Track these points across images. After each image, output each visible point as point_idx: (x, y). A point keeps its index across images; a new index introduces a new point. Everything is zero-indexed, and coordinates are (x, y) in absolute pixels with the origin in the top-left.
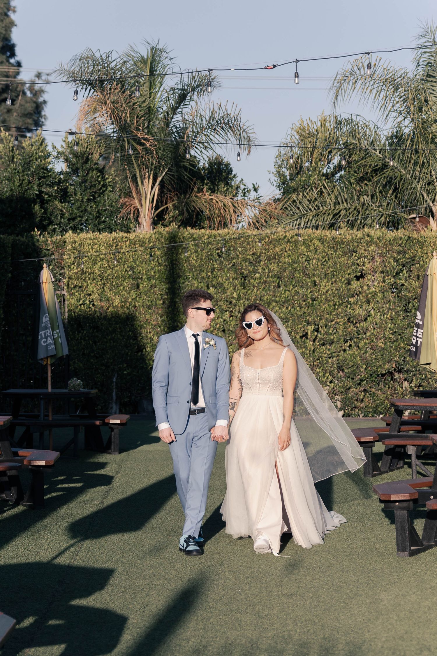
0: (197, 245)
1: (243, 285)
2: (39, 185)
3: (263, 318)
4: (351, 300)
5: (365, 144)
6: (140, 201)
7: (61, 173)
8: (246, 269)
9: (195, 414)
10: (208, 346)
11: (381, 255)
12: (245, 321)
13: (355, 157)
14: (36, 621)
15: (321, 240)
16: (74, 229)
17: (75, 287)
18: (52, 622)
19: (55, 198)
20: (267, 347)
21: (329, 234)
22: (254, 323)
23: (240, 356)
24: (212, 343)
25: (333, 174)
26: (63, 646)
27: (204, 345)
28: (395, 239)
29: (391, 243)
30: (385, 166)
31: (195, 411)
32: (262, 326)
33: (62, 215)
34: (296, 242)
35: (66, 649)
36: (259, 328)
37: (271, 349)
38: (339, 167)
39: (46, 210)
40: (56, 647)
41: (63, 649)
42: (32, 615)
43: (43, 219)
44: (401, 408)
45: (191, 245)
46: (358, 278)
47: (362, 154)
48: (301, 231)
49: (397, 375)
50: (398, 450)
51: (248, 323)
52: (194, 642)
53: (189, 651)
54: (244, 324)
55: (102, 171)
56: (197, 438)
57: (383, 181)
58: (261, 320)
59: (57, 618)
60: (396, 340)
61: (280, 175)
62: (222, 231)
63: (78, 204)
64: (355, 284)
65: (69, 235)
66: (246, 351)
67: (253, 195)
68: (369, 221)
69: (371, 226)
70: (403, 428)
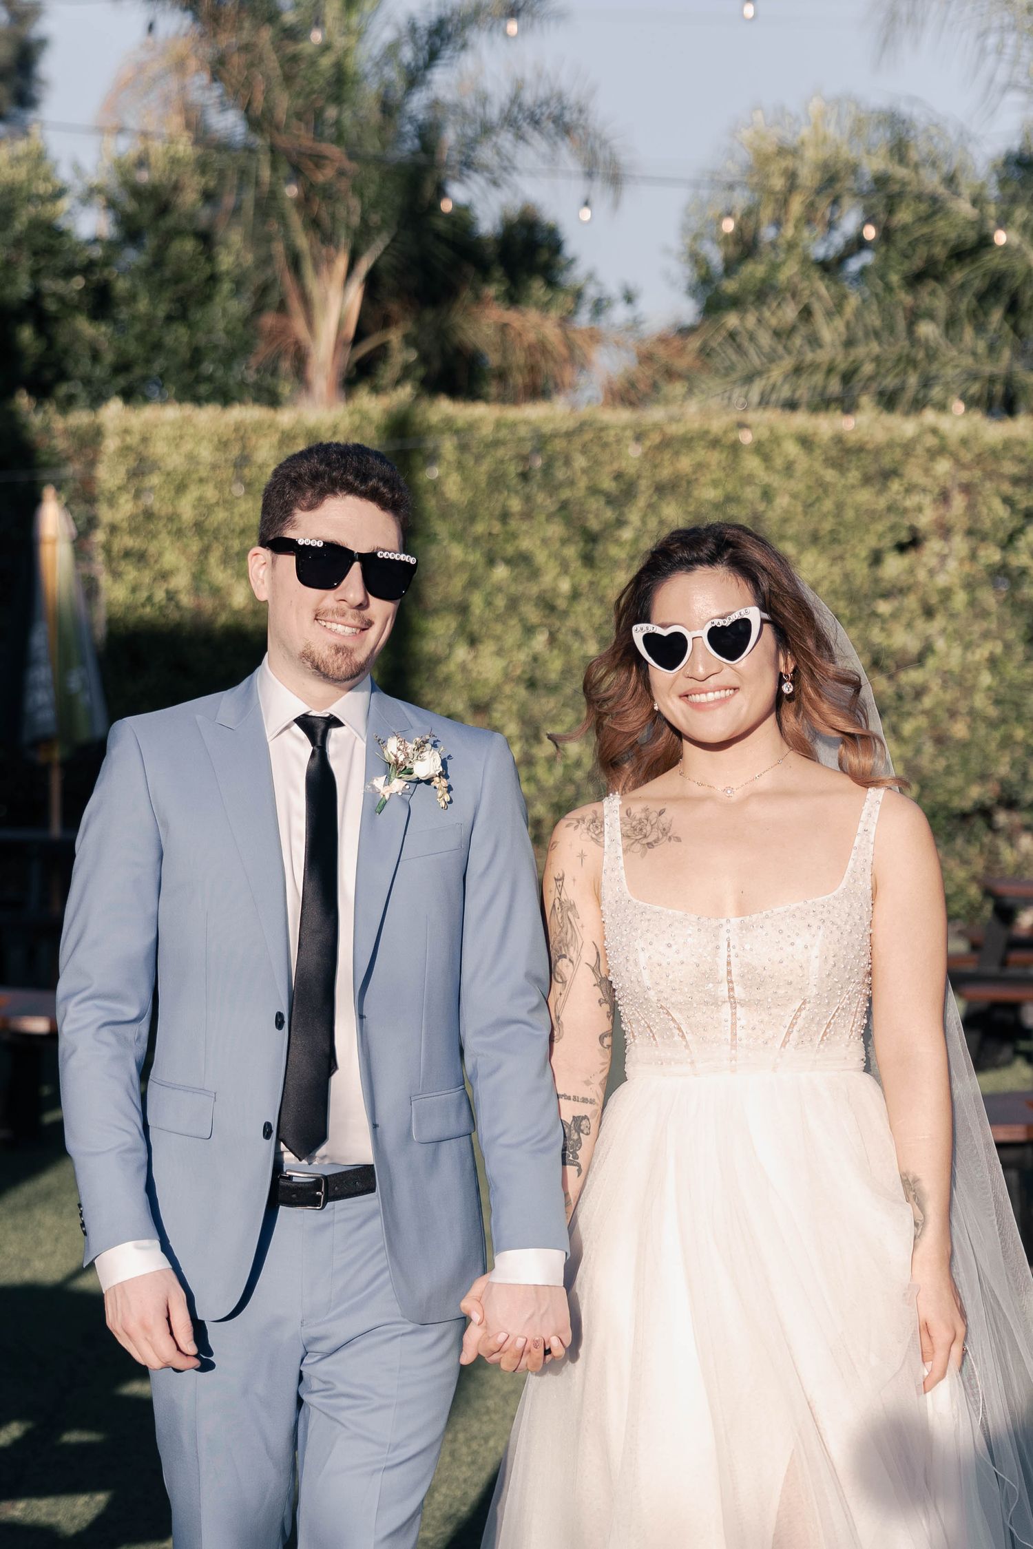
0: (463, 448)
1: (588, 560)
2: (35, 274)
3: (754, 615)
4: (884, 607)
5: (932, 181)
6: (310, 323)
7: (96, 240)
8: (597, 514)
9: (314, 1202)
10: (398, 785)
11: (967, 489)
12: (647, 620)
13: (904, 216)
14: (28, 1435)
15: (806, 442)
16: (129, 396)
17: (127, 554)
18: (73, 1437)
19: (77, 308)
20: (764, 783)
21: (827, 425)
22: (697, 637)
23: (598, 839)
24: (427, 765)
25: (842, 259)
26: (101, 1498)
27: (379, 782)
28: (1007, 445)
29: (995, 454)
30: (985, 242)
31: (317, 1184)
32: (743, 661)
33: (96, 357)
34: (735, 448)
35: (110, 1506)
36: (728, 670)
37: (783, 794)
38: (858, 244)
39: (51, 342)
40: (82, 1500)
41: (102, 1505)
42: (19, 1417)
43: (41, 365)
44: (1009, 902)
45: (448, 447)
46: (902, 548)
47: (923, 208)
48: (752, 417)
49: (1002, 818)
50: (999, 1015)
51: (665, 632)
52: (446, 1496)
53: (434, 1518)
54: (639, 632)
55: (206, 239)
56: (324, 1346)
57: (978, 284)
58: (743, 626)
59: (82, 1427)
60: (1004, 720)
61: (696, 259)
62: (533, 413)
63: (138, 328)
64: (894, 566)
65: (113, 412)
66: (637, 809)
67: (619, 314)
68: (936, 392)
69: (942, 407)
70: (1016, 956)
